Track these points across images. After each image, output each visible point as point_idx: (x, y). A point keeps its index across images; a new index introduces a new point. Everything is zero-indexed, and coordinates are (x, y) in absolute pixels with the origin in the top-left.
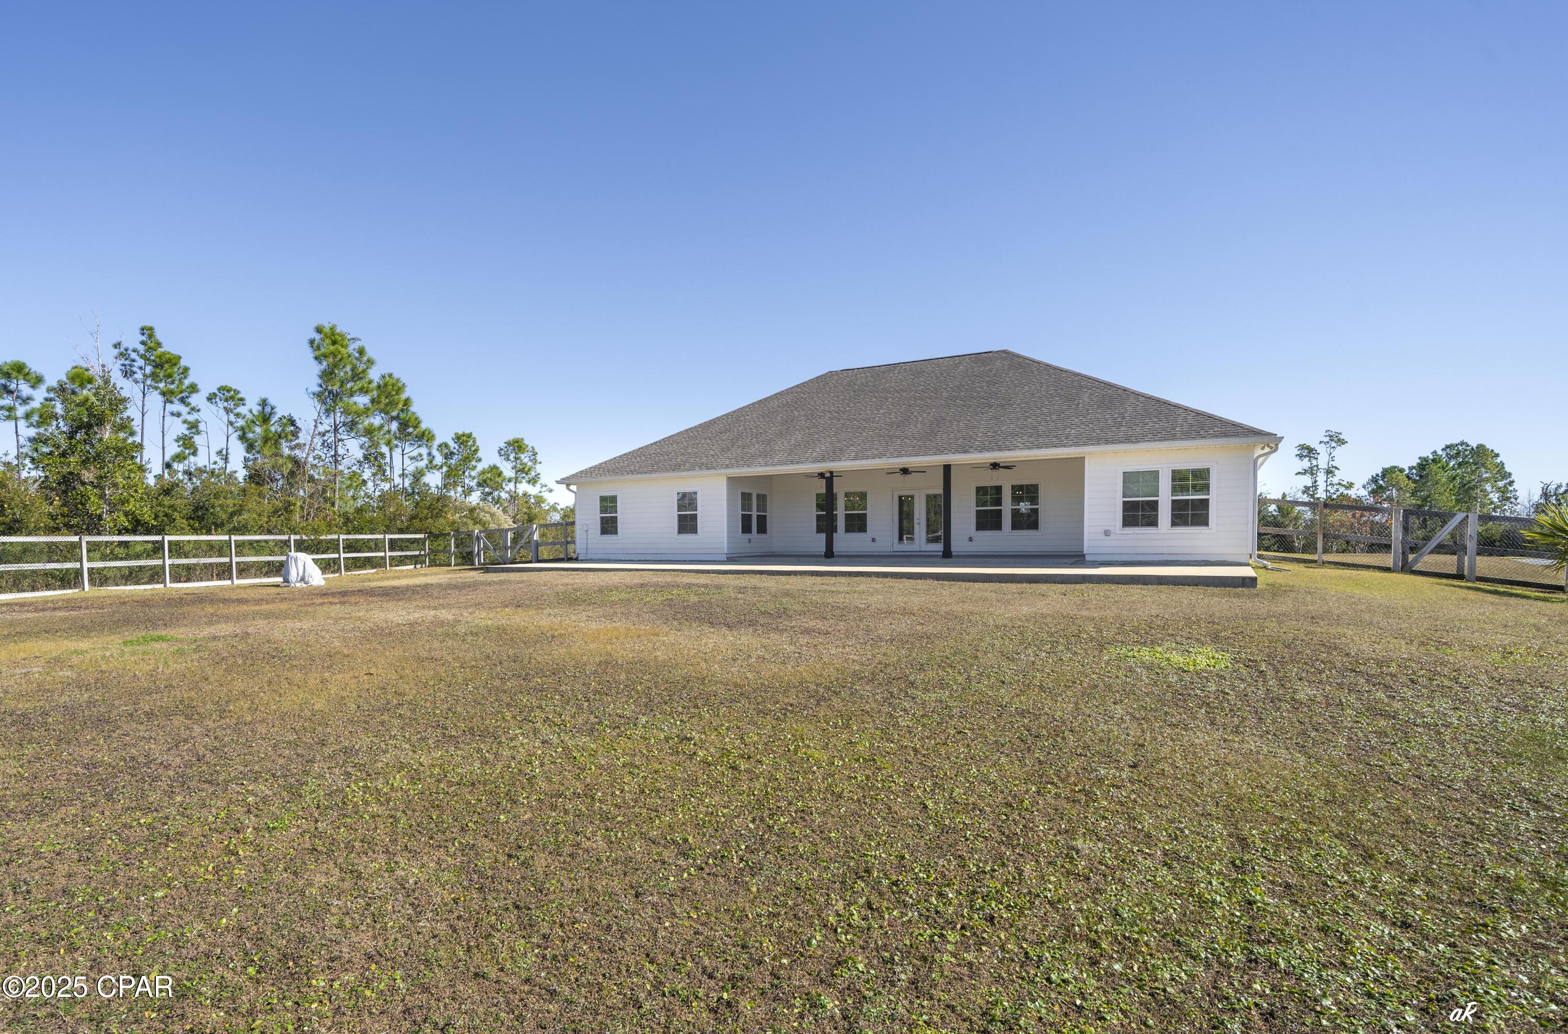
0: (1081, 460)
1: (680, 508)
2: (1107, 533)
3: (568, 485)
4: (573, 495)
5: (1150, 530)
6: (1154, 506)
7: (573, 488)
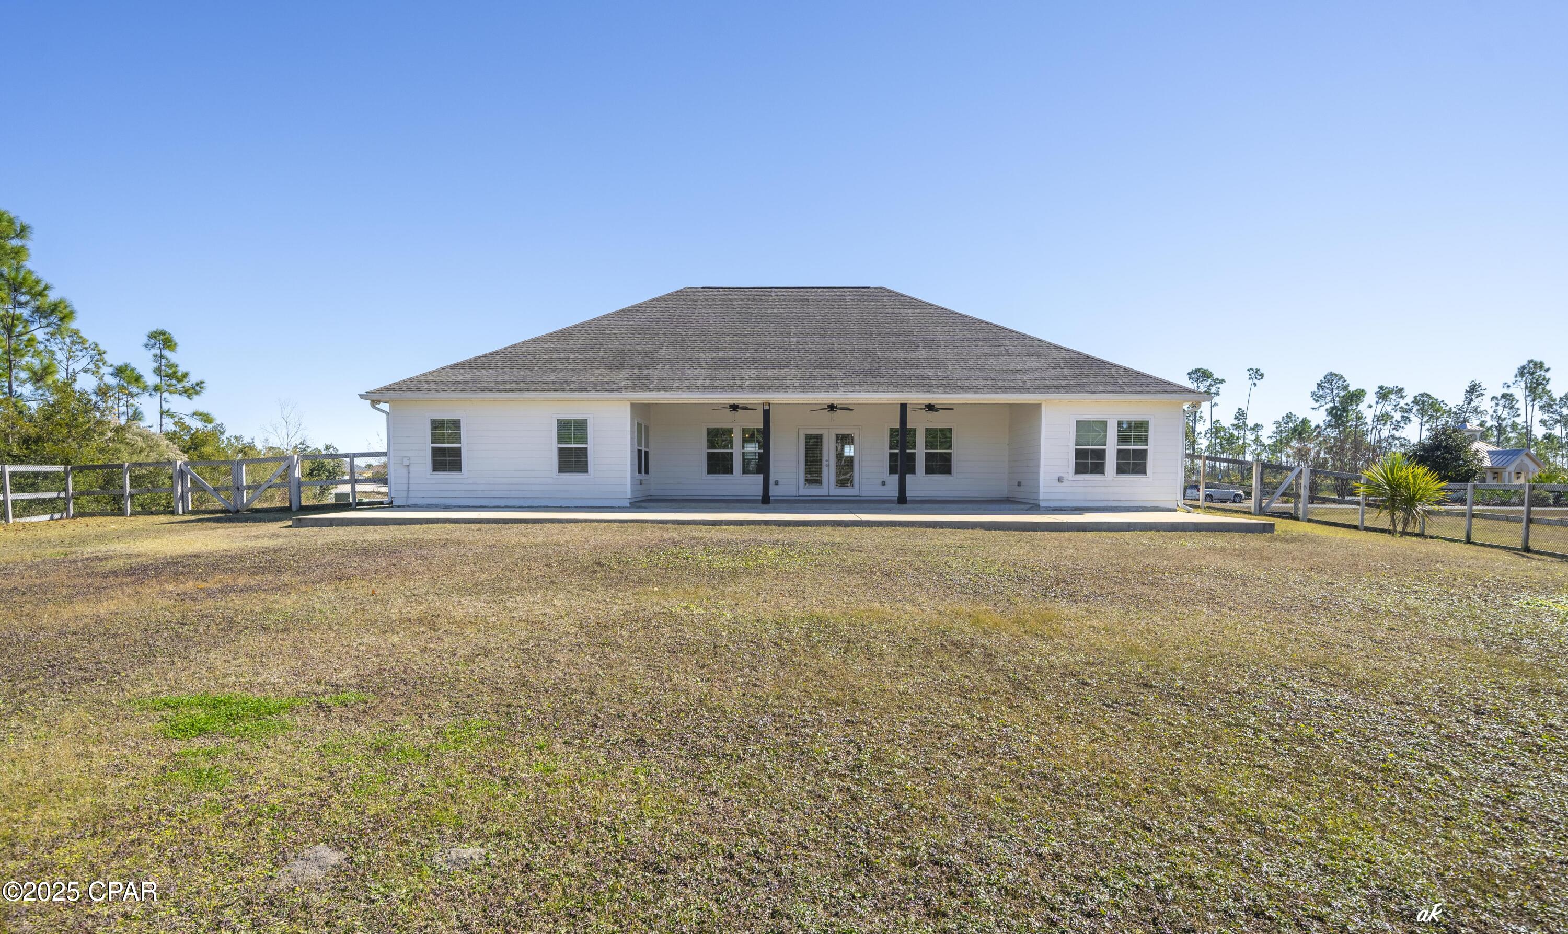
0: (1037, 407)
1: (561, 439)
2: (1060, 480)
3: (374, 403)
4: (385, 416)
5: (1096, 478)
6: (1100, 455)
7: (385, 407)
